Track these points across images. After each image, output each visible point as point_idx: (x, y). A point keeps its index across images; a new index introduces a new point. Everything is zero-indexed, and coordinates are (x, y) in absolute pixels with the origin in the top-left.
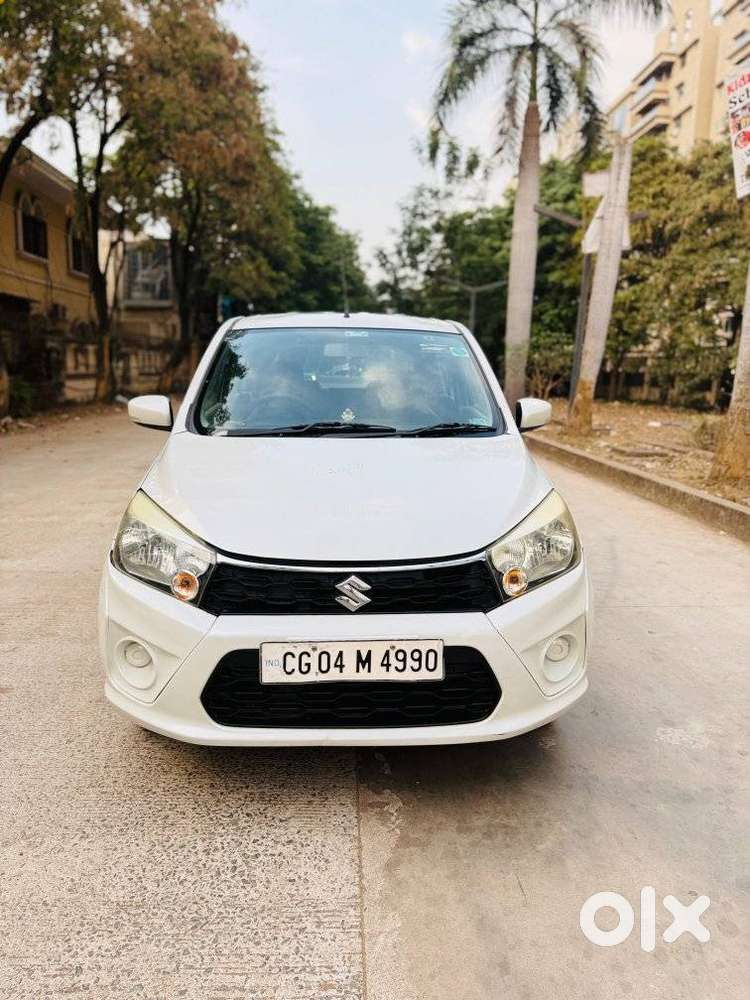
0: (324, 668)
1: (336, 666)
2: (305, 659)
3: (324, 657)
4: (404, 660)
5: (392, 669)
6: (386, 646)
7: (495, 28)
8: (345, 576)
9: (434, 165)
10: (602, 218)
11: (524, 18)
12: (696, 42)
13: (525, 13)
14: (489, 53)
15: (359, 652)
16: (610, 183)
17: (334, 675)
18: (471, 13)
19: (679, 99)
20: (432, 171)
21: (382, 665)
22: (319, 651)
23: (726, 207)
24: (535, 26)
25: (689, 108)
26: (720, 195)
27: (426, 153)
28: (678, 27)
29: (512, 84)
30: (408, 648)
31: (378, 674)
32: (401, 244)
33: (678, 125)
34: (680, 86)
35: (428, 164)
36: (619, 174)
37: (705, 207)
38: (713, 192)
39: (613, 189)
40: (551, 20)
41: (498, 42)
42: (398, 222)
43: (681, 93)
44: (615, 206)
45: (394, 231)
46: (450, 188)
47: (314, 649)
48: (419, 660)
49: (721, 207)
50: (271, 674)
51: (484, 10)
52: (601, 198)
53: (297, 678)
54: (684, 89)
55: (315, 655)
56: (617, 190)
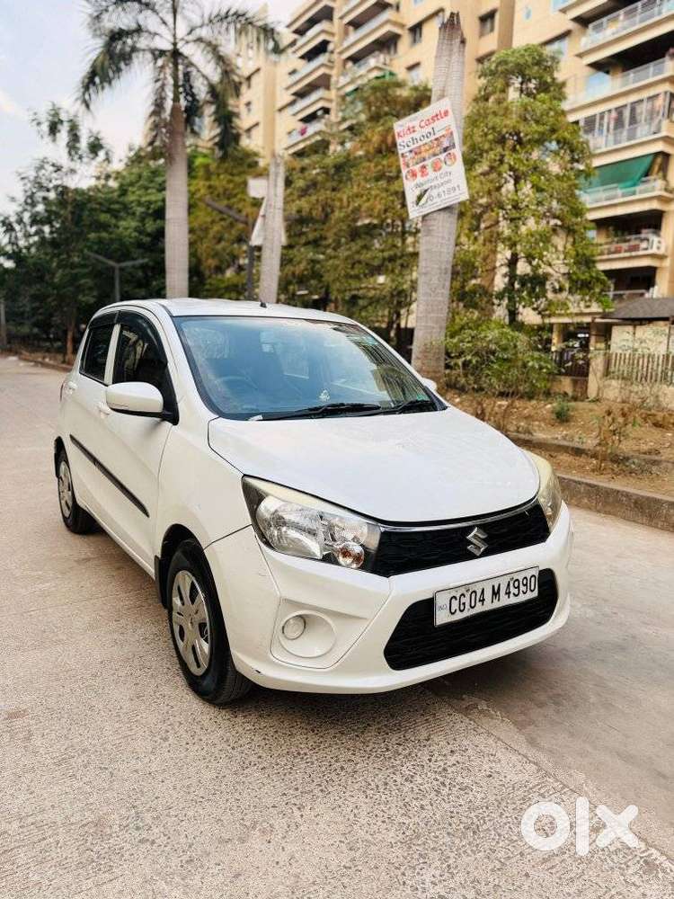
0: (473, 605)
1: (480, 601)
2: (463, 600)
3: (474, 594)
4: (518, 587)
5: (511, 595)
6: (507, 579)
7: (139, 30)
8: (470, 529)
9: (54, 140)
10: (264, 216)
11: (163, 26)
12: (258, 70)
13: (164, 23)
14: (134, 49)
15: (493, 587)
16: (268, 187)
17: (479, 608)
18: (111, 9)
19: (247, 115)
20: (51, 145)
21: (506, 593)
22: (471, 591)
23: (314, 213)
24: (174, 36)
25: (257, 124)
26: (308, 202)
27: (45, 128)
28: (241, 53)
29: (159, 84)
30: (520, 577)
31: (505, 601)
32: (22, 212)
33: (249, 137)
34: (248, 104)
35: (48, 139)
36: (276, 181)
37: (299, 211)
38: (303, 199)
39: (272, 192)
40: (190, 33)
41: (143, 42)
42: (19, 192)
43: (249, 110)
44: (275, 208)
45: (13, 199)
46: (72, 165)
47: (468, 591)
48: (526, 585)
49: (310, 213)
50: (442, 617)
51: (124, 9)
52: (263, 199)
53: (459, 616)
54: (252, 107)
55: (468, 595)
56: (276, 195)
